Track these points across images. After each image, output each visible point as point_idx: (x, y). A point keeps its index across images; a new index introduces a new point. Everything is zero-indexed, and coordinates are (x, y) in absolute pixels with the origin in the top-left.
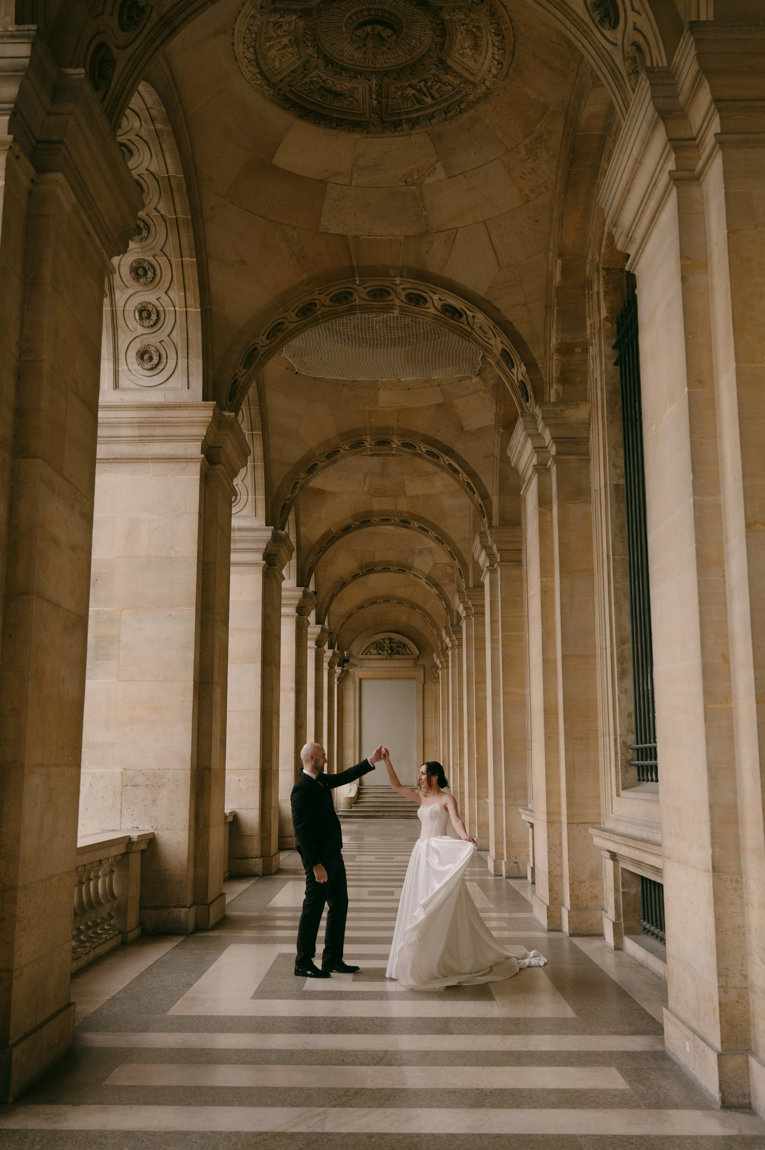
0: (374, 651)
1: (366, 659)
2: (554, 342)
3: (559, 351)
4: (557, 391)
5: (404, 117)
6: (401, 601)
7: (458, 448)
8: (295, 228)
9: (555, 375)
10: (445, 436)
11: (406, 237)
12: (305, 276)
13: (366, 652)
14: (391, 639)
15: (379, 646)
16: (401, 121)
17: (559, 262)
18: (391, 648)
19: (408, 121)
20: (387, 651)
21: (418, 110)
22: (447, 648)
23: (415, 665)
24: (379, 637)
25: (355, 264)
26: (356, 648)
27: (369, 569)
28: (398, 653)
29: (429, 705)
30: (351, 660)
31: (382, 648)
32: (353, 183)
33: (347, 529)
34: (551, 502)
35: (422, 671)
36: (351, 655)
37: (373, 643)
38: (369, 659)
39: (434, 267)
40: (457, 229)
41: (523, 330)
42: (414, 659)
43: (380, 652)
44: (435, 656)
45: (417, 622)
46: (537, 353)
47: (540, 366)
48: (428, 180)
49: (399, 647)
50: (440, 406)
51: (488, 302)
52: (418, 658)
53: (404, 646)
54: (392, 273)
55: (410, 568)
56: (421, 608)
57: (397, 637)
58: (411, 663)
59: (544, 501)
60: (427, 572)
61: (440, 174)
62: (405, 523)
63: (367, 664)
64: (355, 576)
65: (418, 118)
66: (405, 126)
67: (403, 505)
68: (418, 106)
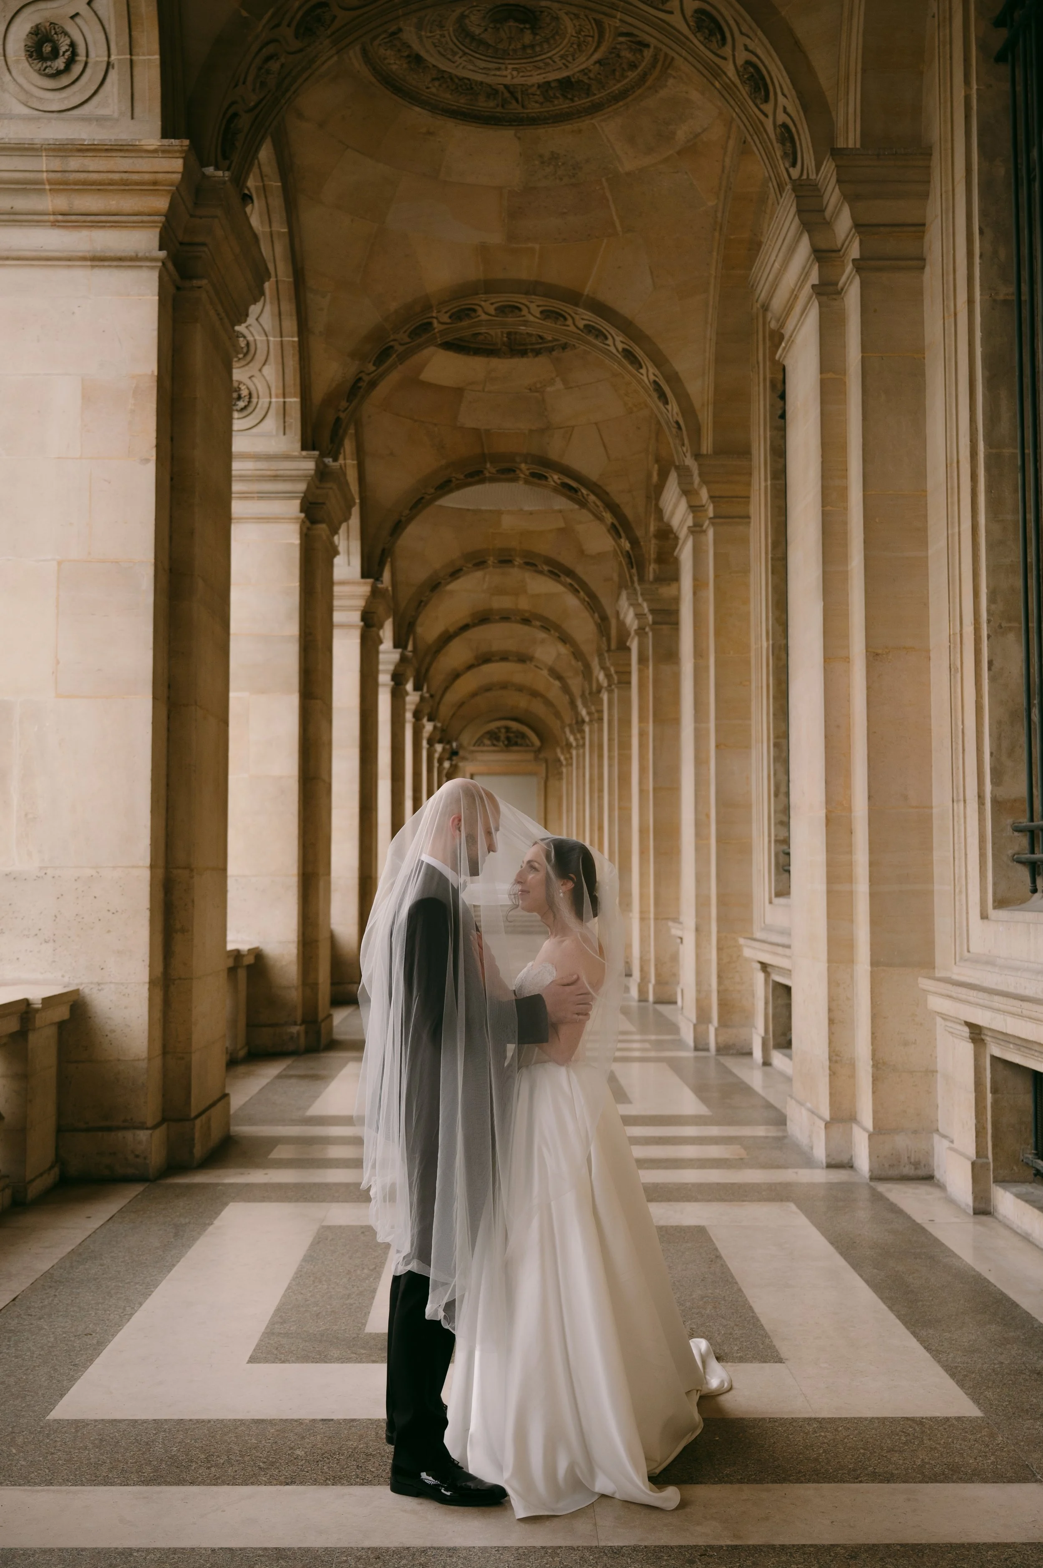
0: (487, 742)
1: (477, 751)
2: (652, 529)
3: (656, 536)
4: (654, 570)
5: (529, 347)
6: (520, 689)
7: (579, 570)
8: (435, 425)
9: (653, 556)
10: (567, 558)
11: (531, 431)
12: (443, 462)
13: (479, 742)
14: (508, 729)
15: (493, 736)
16: (526, 350)
17: (656, 466)
18: (508, 739)
19: (532, 350)
20: (503, 742)
21: (540, 343)
22: (583, 722)
23: (536, 759)
24: (493, 726)
25: (486, 451)
26: (466, 738)
27: (485, 659)
28: (516, 744)
29: (552, 803)
30: (461, 753)
31: (498, 739)
32: (486, 390)
33: (465, 628)
34: (648, 660)
35: (544, 765)
36: (460, 746)
37: (488, 733)
38: (482, 751)
39: (553, 455)
40: (573, 427)
41: (628, 512)
42: (535, 752)
43: (495, 742)
44: (558, 751)
45: (538, 708)
46: (639, 533)
47: (642, 543)
48: (549, 389)
49: (517, 737)
50: (561, 530)
51: (599, 487)
52: (539, 750)
53: (523, 736)
54: (518, 459)
55: (531, 659)
56: (542, 696)
57: (514, 725)
58: (530, 756)
59: (642, 660)
60: (550, 663)
61: (559, 385)
62: (526, 621)
63: (480, 757)
64: (470, 667)
65: (541, 349)
66: (530, 354)
67: (524, 604)
68: (540, 341)
